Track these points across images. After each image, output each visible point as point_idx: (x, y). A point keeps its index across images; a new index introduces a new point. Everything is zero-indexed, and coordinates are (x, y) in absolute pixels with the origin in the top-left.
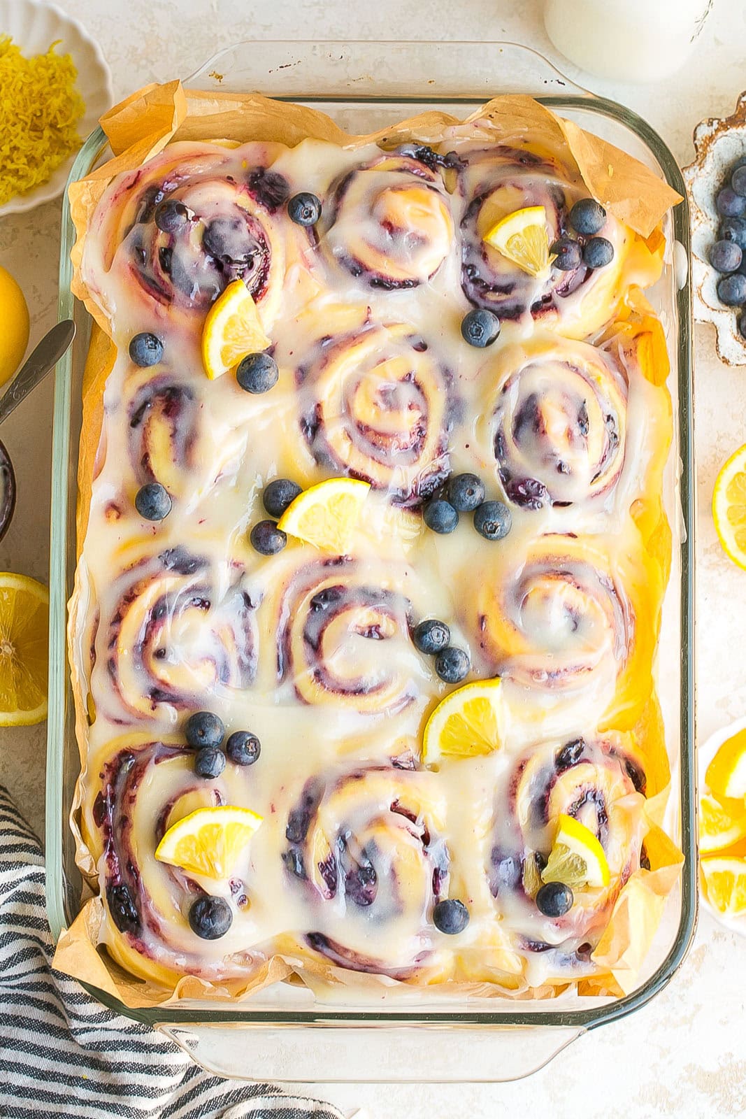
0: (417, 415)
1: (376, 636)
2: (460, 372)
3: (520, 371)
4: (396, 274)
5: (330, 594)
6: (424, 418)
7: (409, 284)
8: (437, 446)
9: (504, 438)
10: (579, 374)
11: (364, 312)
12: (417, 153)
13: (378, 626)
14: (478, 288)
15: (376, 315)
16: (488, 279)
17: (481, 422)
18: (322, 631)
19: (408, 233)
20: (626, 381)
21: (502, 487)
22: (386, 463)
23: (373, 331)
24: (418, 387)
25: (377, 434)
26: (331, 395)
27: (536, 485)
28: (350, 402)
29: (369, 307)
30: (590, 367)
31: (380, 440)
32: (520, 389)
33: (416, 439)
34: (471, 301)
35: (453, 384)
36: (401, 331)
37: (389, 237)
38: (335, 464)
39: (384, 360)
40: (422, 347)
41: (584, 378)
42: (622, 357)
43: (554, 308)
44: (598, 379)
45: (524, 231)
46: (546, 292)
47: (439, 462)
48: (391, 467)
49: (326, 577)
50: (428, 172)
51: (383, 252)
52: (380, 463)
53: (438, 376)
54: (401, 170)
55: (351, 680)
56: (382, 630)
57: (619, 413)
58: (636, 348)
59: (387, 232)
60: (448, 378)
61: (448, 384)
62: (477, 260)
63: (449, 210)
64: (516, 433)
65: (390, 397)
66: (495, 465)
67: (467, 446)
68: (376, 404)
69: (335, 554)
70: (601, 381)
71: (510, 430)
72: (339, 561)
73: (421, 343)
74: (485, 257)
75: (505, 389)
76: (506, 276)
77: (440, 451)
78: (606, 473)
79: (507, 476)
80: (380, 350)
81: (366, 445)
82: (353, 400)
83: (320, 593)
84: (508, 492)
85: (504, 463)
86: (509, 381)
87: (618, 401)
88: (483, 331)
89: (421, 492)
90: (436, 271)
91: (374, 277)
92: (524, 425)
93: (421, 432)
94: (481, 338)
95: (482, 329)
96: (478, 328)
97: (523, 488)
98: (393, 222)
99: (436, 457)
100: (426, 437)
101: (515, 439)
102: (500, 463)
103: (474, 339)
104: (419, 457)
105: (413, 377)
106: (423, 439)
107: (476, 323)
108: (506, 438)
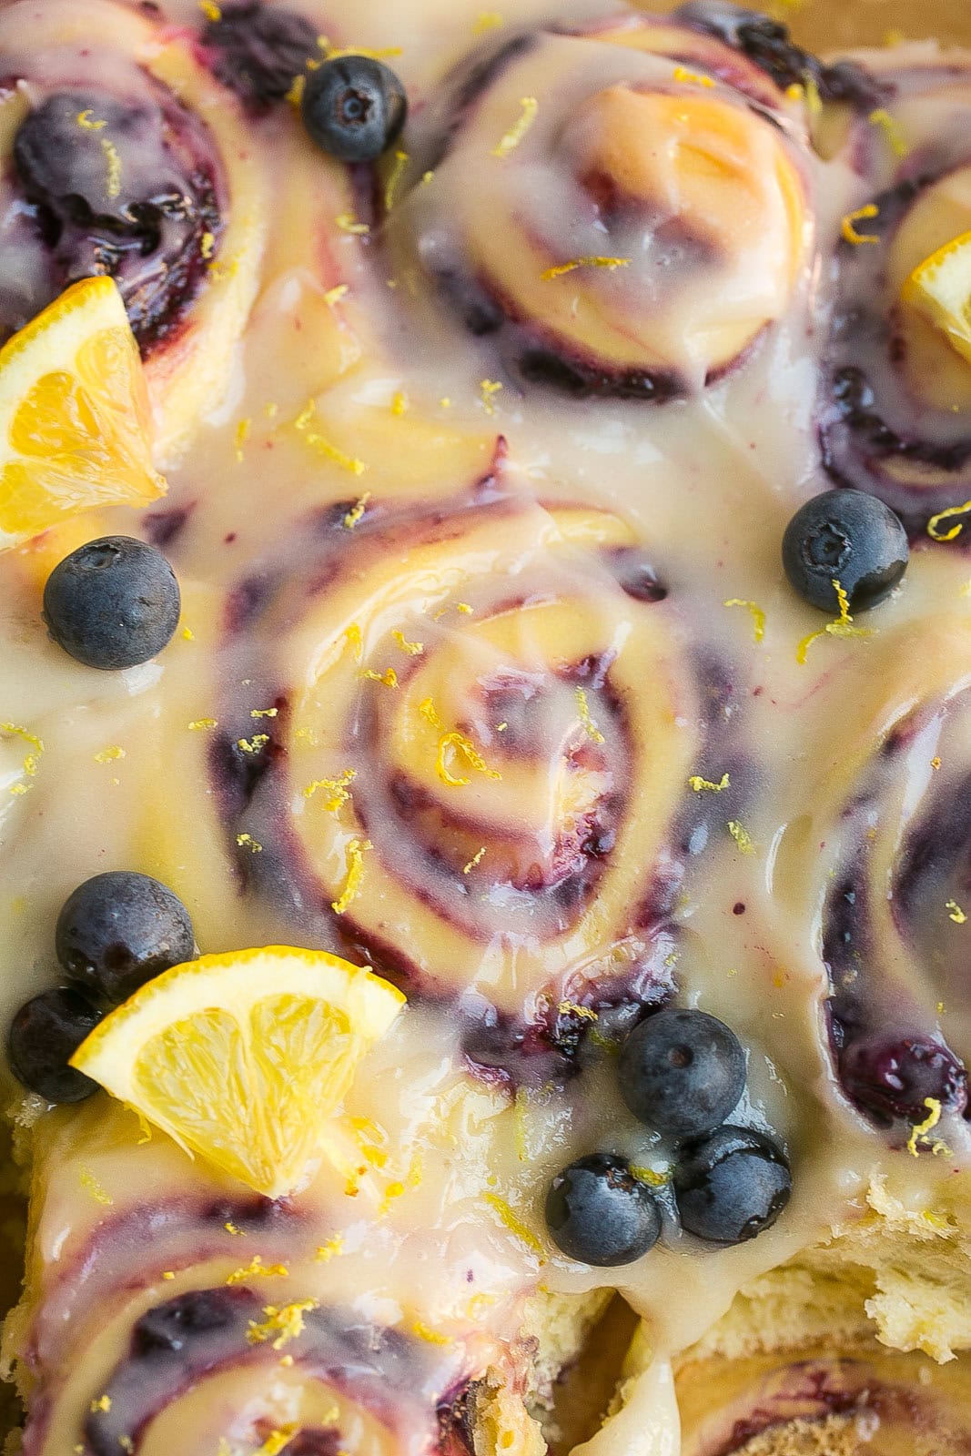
0: (589, 788)
2: (758, 678)
3: (952, 694)
4: (611, 349)
5: (204, 1310)
6: (615, 803)
7: (642, 387)
8: (640, 898)
9: (862, 898)
11: (484, 448)
12: (743, 32)
13: (333, 1435)
14: (863, 441)
15: (522, 467)
16: (898, 419)
17: (800, 832)
18: (149, 1419)
21: (825, 1057)
22: (466, 917)
23: (501, 510)
24: (615, 703)
25: (454, 821)
26: (323, 679)
27: (938, 1062)
28: (383, 707)
29: (501, 438)
31: (454, 842)
32: (942, 749)
33: (576, 864)
34: (833, 472)
35: (728, 711)
36: (595, 531)
37: (599, 226)
38: (297, 897)
39: (519, 602)
40: (651, 591)
47: (636, 945)
48: (475, 934)
49: (204, 1255)
50: (765, 85)
51: (579, 271)
52: (444, 915)
53: (684, 683)
54: (680, 58)
59: (596, 208)
60: (716, 692)
61: (712, 711)
62: (873, 359)
64: (906, 885)
65: (514, 718)
66: (818, 981)
67: (739, 909)
68: (464, 728)
69: (249, 1178)
71: (889, 873)
72: (256, 1211)
73: (648, 579)
74: (898, 353)
75: (894, 743)
76: (946, 413)
77: (650, 914)
79: (848, 1023)
80: (516, 569)
81: (406, 852)
82: (394, 705)
83: (169, 1303)
84: (843, 1074)
85: (851, 977)
86: (909, 719)
88: (848, 549)
89: (563, 1032)
90: (737, 361)
91: (534, 344)
92: (936, 865)
93: (596, 849)
94: (840, 571)
95: (846, 542)
96: (834, 541)
97: (894, 1065)
98: (618, 175)
99: (630, 931)
100: (611, 860)
101: (897, 906)
102: (835, 978)
103: (816, 572)
104: (574, 921)
105: (603, 669)
106: (596, 866)
107: (833, 522)
108: (871, 900)
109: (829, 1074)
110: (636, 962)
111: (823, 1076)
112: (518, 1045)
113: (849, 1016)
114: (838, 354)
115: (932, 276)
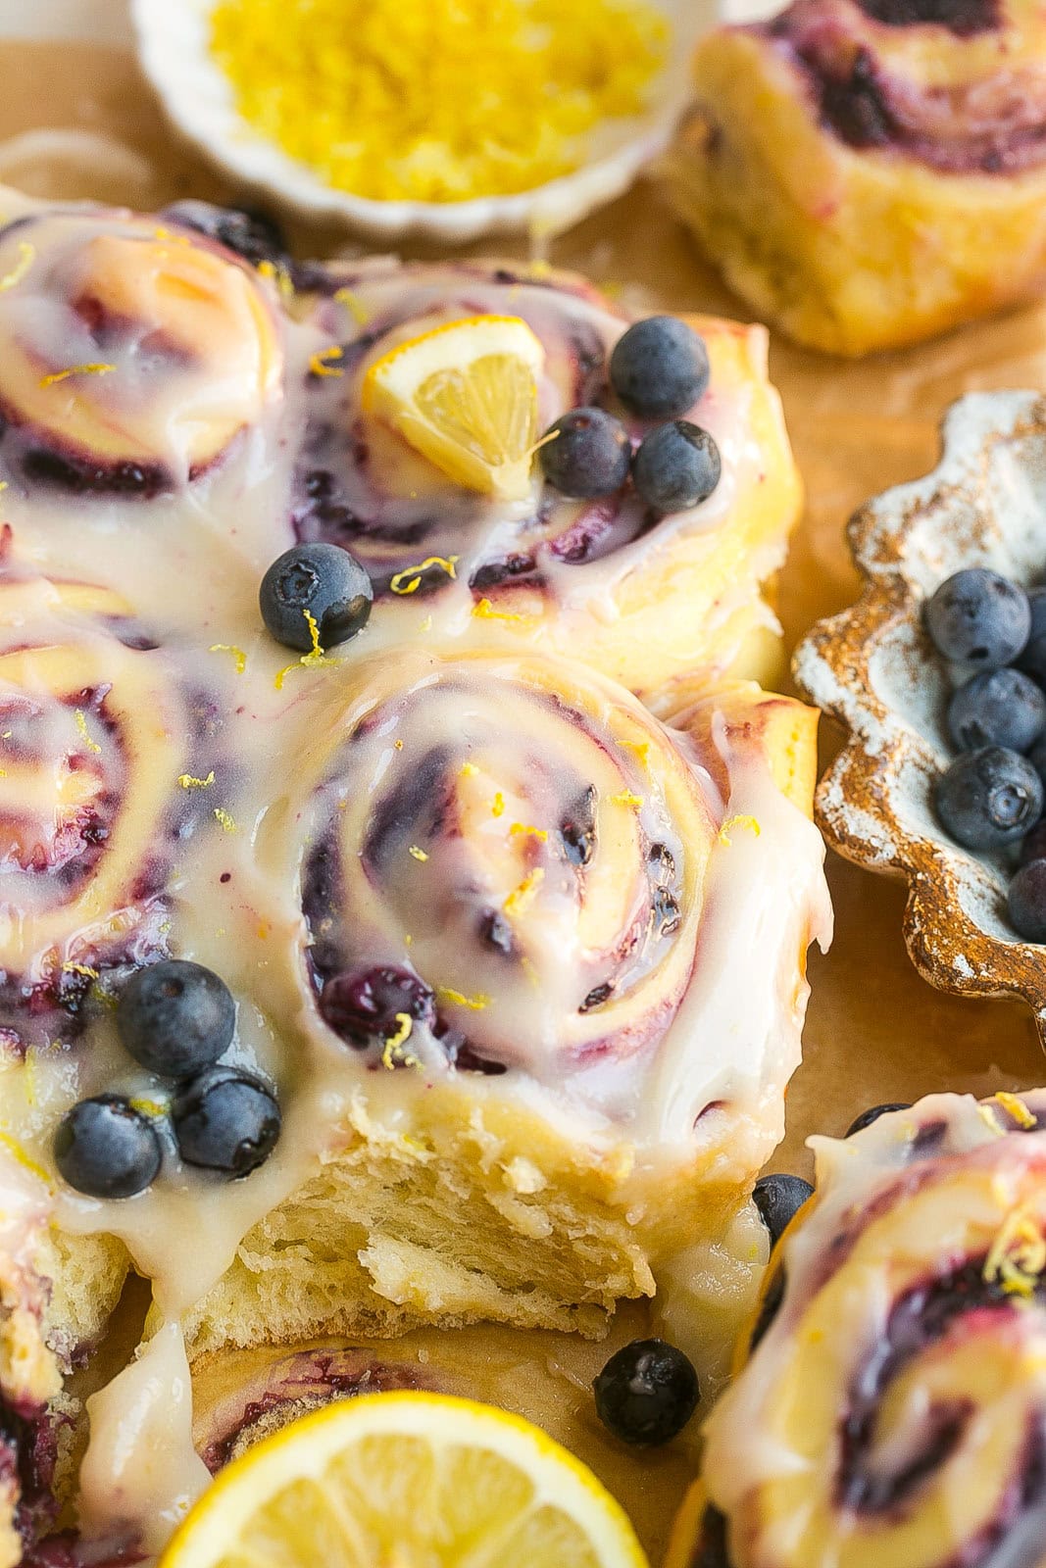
0: (88, 787)
2: (239, 700)
3: (411, 691)
4: (102, 443)
6: (110, 799)
7: (131, 477)
8: (137, 875)
9: (336, 858)
10: (586, 731)
14: (332, 527)
15: (27, 549)
16: (364, 511)
17: (280, 811)
19: (142, 333)
20: (724, 794)
24: (110, 724)
27: (408, 984)
29: (7, 527)
30: (620, 719)
32: (404, 734)
33: (73, 847)
35: (213, 725)
36: (90, 602)
37: (88, 342)
39: (26, 648)
40: (144, 643)
41: (598, 742)
42: (720, 740)
43: (540, 584)
44: (640, 751)
45: (473, 368)
46: (521, 548)
47: (132, 913)
51: (74, 380)
53: (174, 705)
57: (691, 840)
58: (763, 724)
59: (87, 326)
60: (202, 713)
61: (200, 729)
62: (338, 463)
64: (374, 845)
65: (17, 729)
66: (297, 932)
67: (225, 878)
70: (648, 756)
71: (359, 837)
73: (142, 639)
74: (362, 458)
75: (361, 731)
76: (411, 501)
77: (146, 888)
78: (630, 993)
79: (325, 961)
80: (20, 624)
84: (322, 1004)
85: (326, 925)
86: (375, 712)
88: (316, 582)
89: (69, 991)
90: (217, 460)
91: (35, 445)
92: (401, 823)
93: (94, 832)
94: (310, 601)
95: (314, 576)
96: (303, 578)
97: (368, 990)
98: (106, 299)
99: (128, 902)
100: (108, 845)
101: (367, 861)
102: (314, 928)
103: (289, 606)
104: (74, 897)
105: (99, 699)
106: (96, 851)
107: (302, 562)
108: (343, 858)
109: (310, 1006)
110: (134, 928)
111: (305, 1006)
112: (26, 1002)
113: (328, 961)
114: (309, 464)
115: (385, 371)
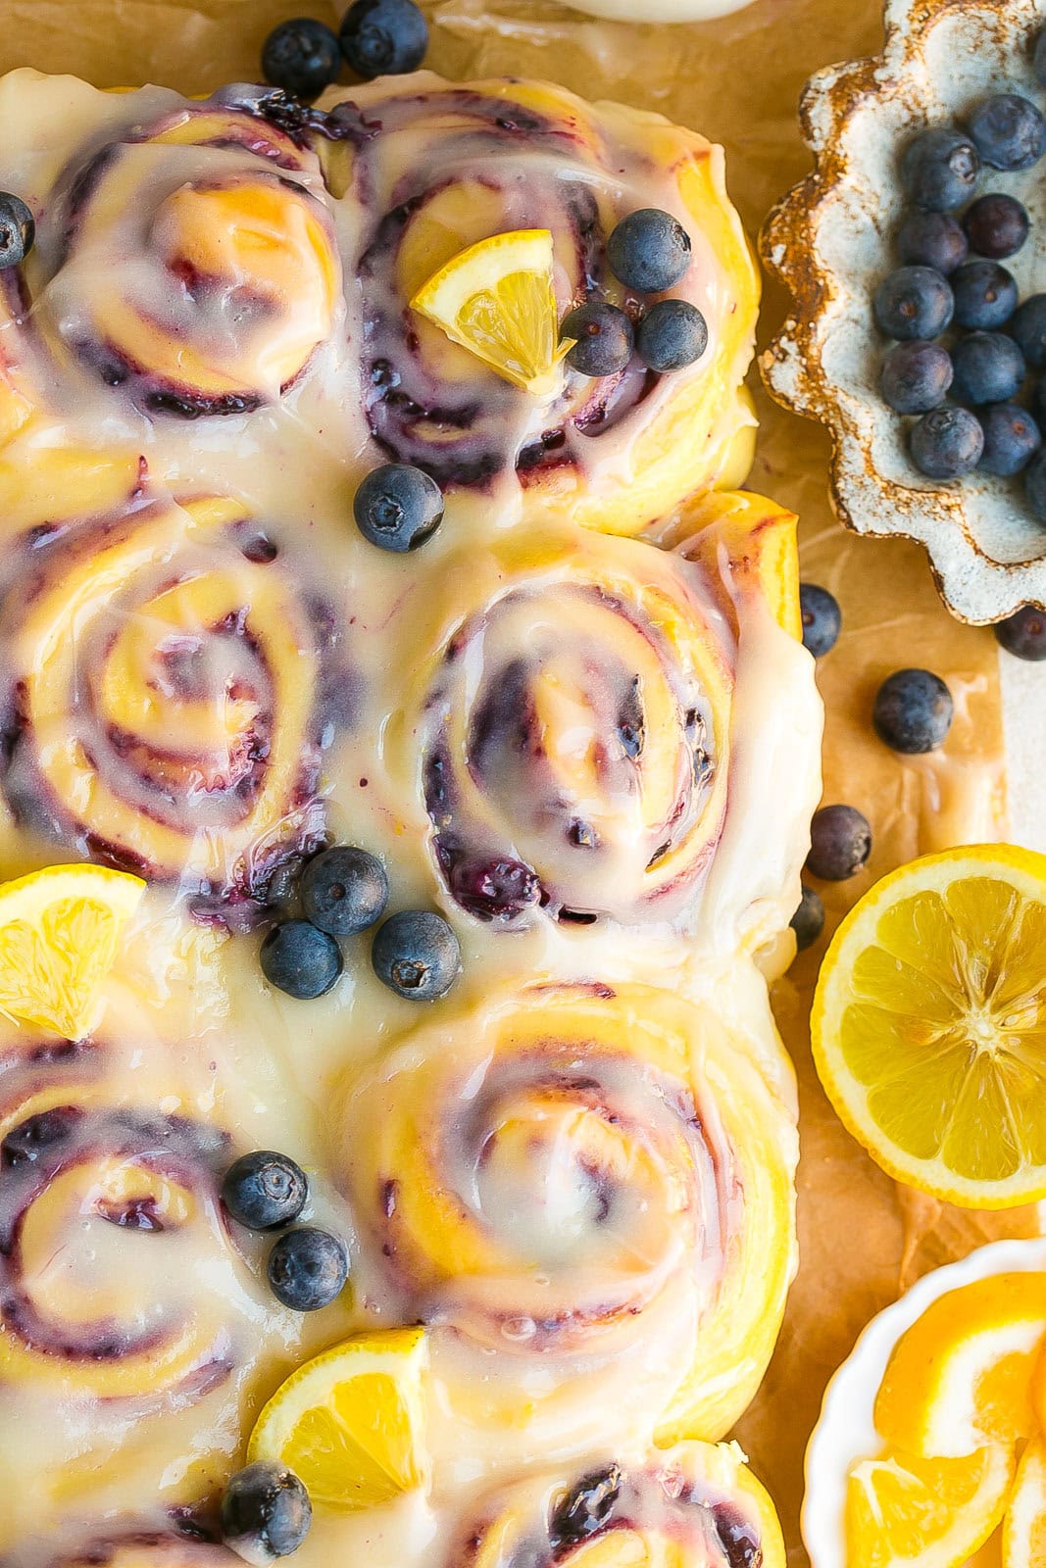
0: (248, 710)
1: (145, 1223)
2: (351, 612)
3: (488, 609)
4: (210, 384)
5: (45, 1128)
6: (266, 719)
7: (235, 405)
8: (293, 784)
9: (447, 765)
10: (625, 616)
11: (131, 468)
12: (263, 105)
13: (150, 1202)
14: (398, 413)
15: (163, 475)
16: (420, 393)
17: (398, 728)
18: (23, 1213)
19: (230, 289)
20: (734, 629)
21: (440, 879)
22: (176, 820)
23: (151, 513)
24: (254, 644)
25: (156, 754)
26: (47, 664)
27: (517, 873)
28: (93, 679)
29: (142, 458)
30: (651, 600)
31: (161, 770)
32: (486, 650)
33: (244, 767)
34: (380, 440)
35: (334, 639)
36: (216, 514)
37: (188, 297)
38: (57, 825)
39: (175, 582)
40: (264, 552)
41: (636, 626)
42: (726, 576)
43: (571, 461)
44: (668, 627)
45: (501, 286)
46: (552, 424)
47: (296, 818)
48: (185, 831)
49: (37, 1087)
50: (287, 148)
51: (178, 331)
52: (161, 822)
53: (300, 619)
54: (222, 143)
55: (87, 1326)
56: (161, 1209)
57: (718, 706)
58: (757, 554)
59: (183, 285)
60: (323, 626)
61: (323, 639)
62: (396, 350)
63: (330, 235)
64: (476, 752)
65: (187, 670)
66: (425, 827)
67: (364, 783)
68: (152, 685)
69: (57, 1030)
70: (675, 631)
71: (464, 745)
72: (66, 1050)
73: (262, 541)
74: (413, 343)
75: (453, 651)
76: (457, 385)
77: (303, 794)
78: (683, 844)
79: (453, 852)
80: (167, 559)
81: (127, 780)
82: (101, 676)
83: (21, 1126)
84: (454, 888)
85: (447, 821)
86: (462, 631)
87: (715, 675)
88: (401, 514)
89: (257, 887)
90: (301, 373)
91: (155, 388)
92: (495, 735)
93: (257, 750)
94: (398, 530)
95: (399, 509)
96: (391, 508)
97: (488, 880)
98: (195, 261)
99: (291, 808)
100: (269, 761)
101: (473, 768)
102: (438, 822)
103: (381, 532)
104: (251, 808)
105: (241, 621)
106: (260, 767)
107: (388, 495)
108: (453, 765)
109: (444, 890)
110: (299, 829)
111: (440, 892)
112: (226, 901)
113: (451, 846)
114: (370, 351)
